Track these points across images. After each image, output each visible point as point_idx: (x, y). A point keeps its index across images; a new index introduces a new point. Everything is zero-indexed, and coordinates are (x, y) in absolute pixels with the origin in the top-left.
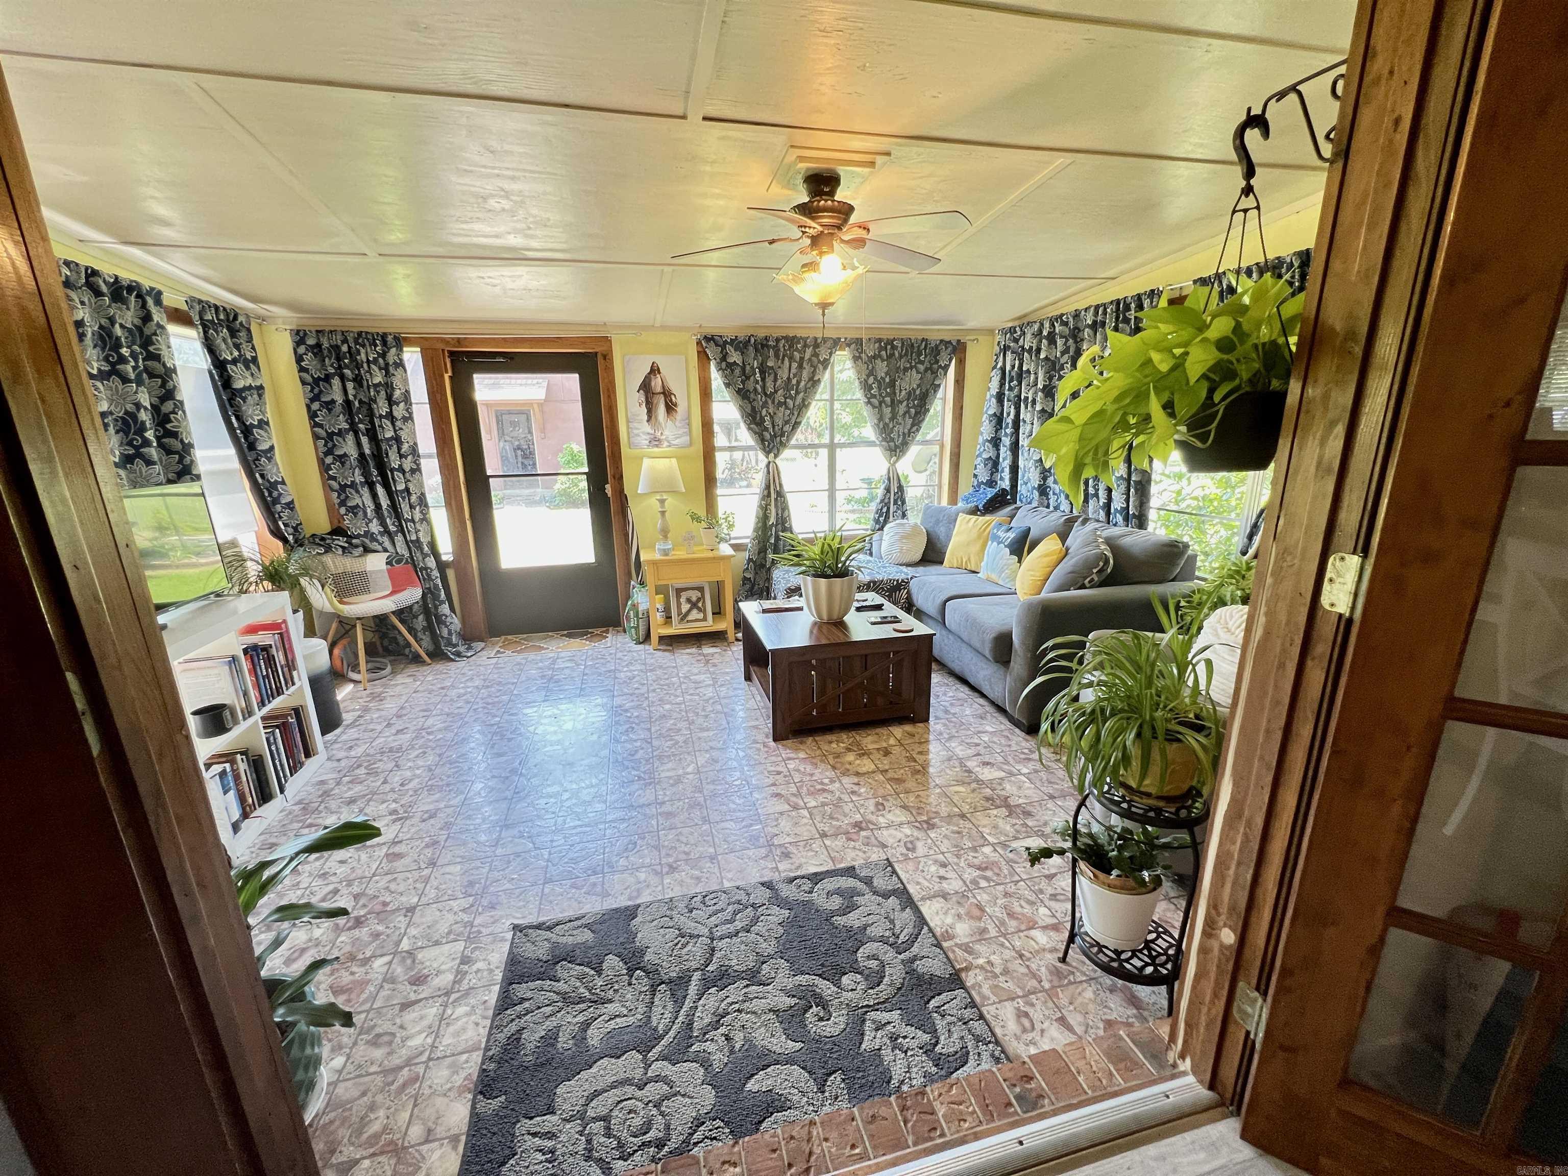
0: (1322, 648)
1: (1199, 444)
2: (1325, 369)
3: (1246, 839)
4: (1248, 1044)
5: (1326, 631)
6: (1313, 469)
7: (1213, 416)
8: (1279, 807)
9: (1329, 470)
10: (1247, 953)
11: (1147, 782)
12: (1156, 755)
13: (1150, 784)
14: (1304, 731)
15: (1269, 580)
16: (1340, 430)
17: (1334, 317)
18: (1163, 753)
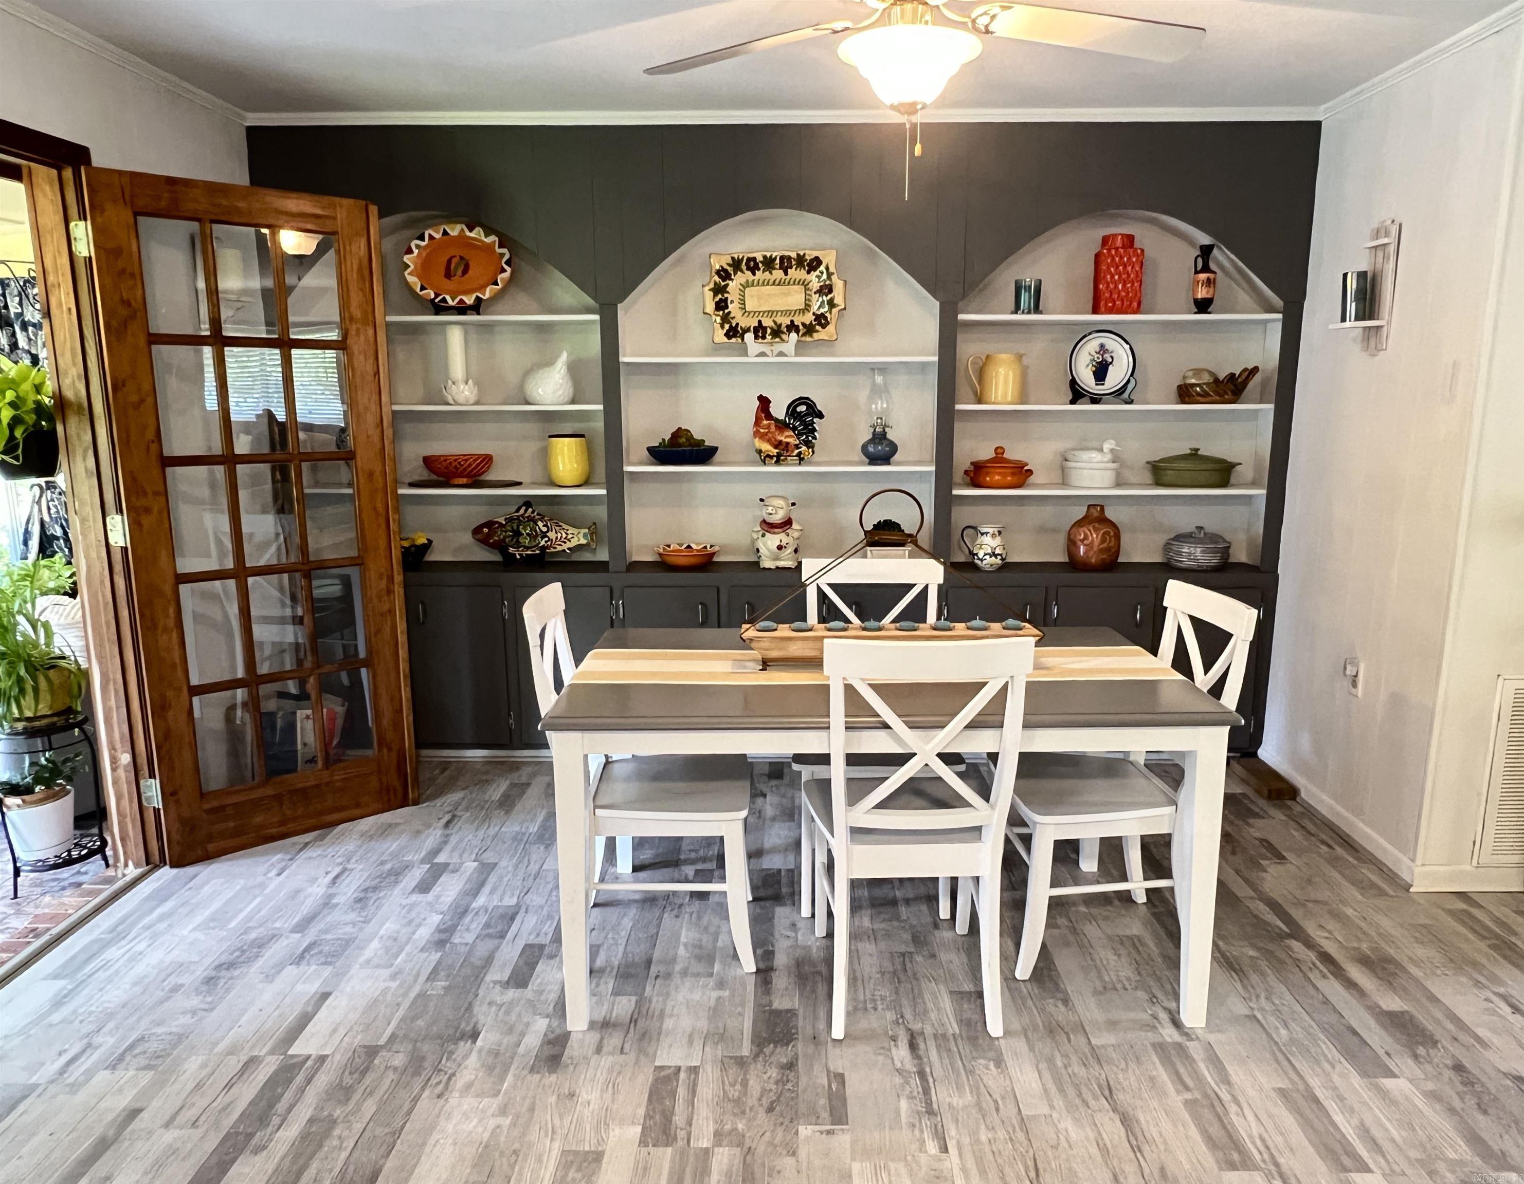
0: (118, 567)
1: (16, 463)
2: (73, 421)
3: (116, 691)
4: (156, 811)
5: (117, 557)
6: (84, 475)
7: (17, 445)
8: (126, 665)
9: (92, 473)
10: (139, 761)
11: (40, 707)
12: (43, 684)
13: (43, 709)
14: (124, 613)
15: (80, 537)
16: (91, 453)
17: (69, 394)
18: (48, 679)
